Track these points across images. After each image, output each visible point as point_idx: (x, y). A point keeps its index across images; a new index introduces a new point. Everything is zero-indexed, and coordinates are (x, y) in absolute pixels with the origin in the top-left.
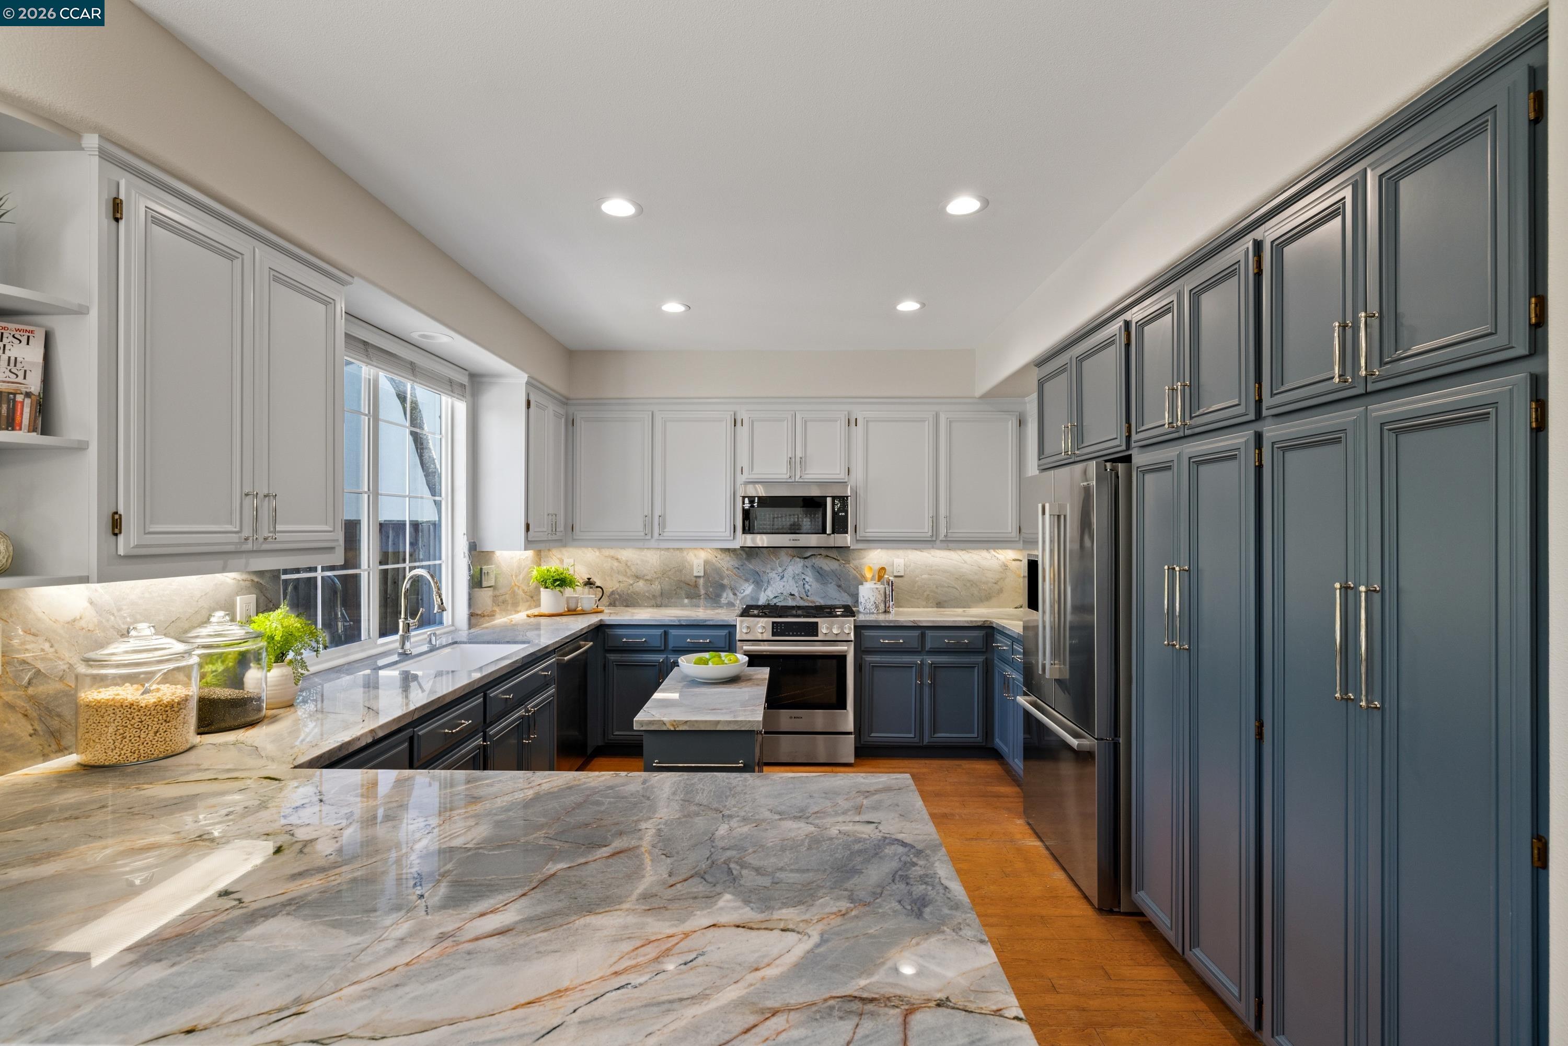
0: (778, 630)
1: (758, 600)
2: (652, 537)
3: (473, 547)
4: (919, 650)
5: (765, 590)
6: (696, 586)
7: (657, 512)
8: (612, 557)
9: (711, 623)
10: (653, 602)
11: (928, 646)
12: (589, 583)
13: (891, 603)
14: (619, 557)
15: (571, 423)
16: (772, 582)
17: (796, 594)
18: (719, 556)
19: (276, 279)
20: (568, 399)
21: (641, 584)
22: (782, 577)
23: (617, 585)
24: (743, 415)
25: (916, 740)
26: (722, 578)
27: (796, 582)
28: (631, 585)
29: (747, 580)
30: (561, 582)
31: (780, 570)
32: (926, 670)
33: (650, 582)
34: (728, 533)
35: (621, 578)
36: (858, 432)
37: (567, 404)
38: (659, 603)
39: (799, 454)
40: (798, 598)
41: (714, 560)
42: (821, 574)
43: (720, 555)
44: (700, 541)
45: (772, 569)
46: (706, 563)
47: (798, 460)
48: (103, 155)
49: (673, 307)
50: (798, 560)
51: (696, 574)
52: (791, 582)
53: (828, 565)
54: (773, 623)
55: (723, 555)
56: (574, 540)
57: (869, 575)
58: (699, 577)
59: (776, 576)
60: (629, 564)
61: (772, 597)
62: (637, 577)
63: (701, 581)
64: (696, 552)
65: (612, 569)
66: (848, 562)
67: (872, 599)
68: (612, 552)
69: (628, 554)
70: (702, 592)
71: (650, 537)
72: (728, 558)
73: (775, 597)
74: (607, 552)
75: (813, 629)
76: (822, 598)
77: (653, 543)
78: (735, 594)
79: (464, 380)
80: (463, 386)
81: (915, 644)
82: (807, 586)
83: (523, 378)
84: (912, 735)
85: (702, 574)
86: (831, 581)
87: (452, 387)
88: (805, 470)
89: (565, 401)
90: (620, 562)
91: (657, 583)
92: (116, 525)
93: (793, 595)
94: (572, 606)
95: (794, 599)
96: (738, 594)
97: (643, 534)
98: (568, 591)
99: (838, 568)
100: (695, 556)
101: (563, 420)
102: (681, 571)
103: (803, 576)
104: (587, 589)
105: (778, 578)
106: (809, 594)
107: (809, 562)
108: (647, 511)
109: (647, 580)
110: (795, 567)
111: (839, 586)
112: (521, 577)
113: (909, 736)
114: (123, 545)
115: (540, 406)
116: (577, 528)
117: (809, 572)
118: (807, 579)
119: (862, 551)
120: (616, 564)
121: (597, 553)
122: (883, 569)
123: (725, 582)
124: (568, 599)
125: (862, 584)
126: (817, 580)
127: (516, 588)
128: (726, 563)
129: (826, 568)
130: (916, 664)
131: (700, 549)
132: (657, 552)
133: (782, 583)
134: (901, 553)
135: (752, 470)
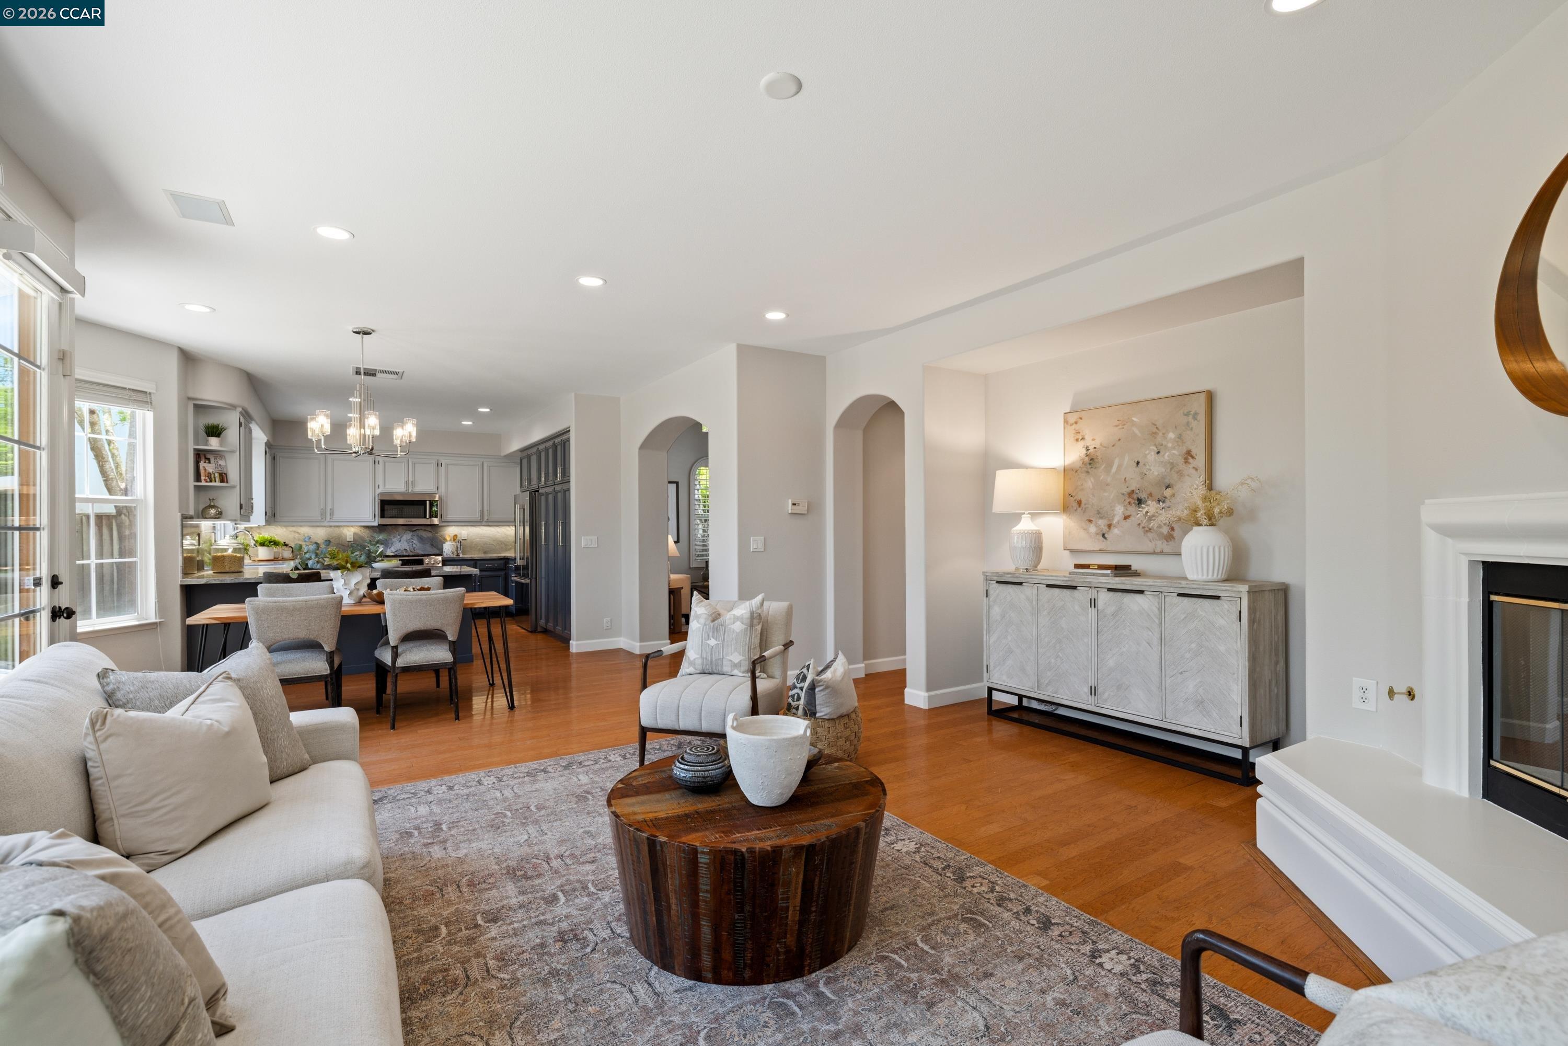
0: (403, 563)
2: (325, 520)
5: (390, 548)
7: (329, 507)
8: (295, 532)
12: (285, 544)
13: (460, 551)
14: (299, 531)
15: (273, 459)
16: (394, 544)
17: (412, 547)
20: (272, 446)
22: (400, 541)
24: (380, 458)
27: (408, 543)
30: (269, 543)
31: (399, 537)
34: (371, 518)
36: (443, 470)
37: (271, 448)
39: (411, 479)
40: (409, 551)
41: (360, 533)
42: (421, 539)
43: (363, 530)
44: (353, 522)
45: (394, 537)
46: (355, 534)
47: (410, 482)
48: (241, 413)
50: (410, 531)
51: (348, 540)
52: (405, 543)
53: (425, 534)
55: (365, 530)
56: (275, 521)
57: (448, 539)
59: (397, 540)
61: (394, 551)
64: (349, 528)
65: (295, 538)
66: (437, 533)
67: (451, 550)
68: (297, 528)
69: (305, 530)
71: (322, 520)
72: (368, 531)
73: (396, 551)
74: (294, 528)
75: (421, 562)
76: (425, 548)
77: (326, 524)
82: (414, 545)
83: (265, 438)
86: (427, 541)
88: (414, 487)
90: (300, 534)
93: (406, 550)
95: (407, 552)
97: (320, 518)
98: (274, 548)
99: (431, 535)
100: (348, 530)
101: (270, 458)
102: (339, 538)
103: (412, 540)
105: (398, 542)
106: (418, 547)
107: (415, 533)
108: (322, 506)
110: (408, 536)
111: (432, 545)
114: (242, 512)
116: (277, 515)
117: (415, 538)
118: (414, 542)
119: (446, 527)
120: (297, 535)
122: (456, 535)
125: (445, 541)
126: (420, 543)
128: (366, 534)
129: (425, 536)
131: (352, 526)
132: (325, 528)
133: (400, 544)
134: (465, 528)
135: (385, 486)
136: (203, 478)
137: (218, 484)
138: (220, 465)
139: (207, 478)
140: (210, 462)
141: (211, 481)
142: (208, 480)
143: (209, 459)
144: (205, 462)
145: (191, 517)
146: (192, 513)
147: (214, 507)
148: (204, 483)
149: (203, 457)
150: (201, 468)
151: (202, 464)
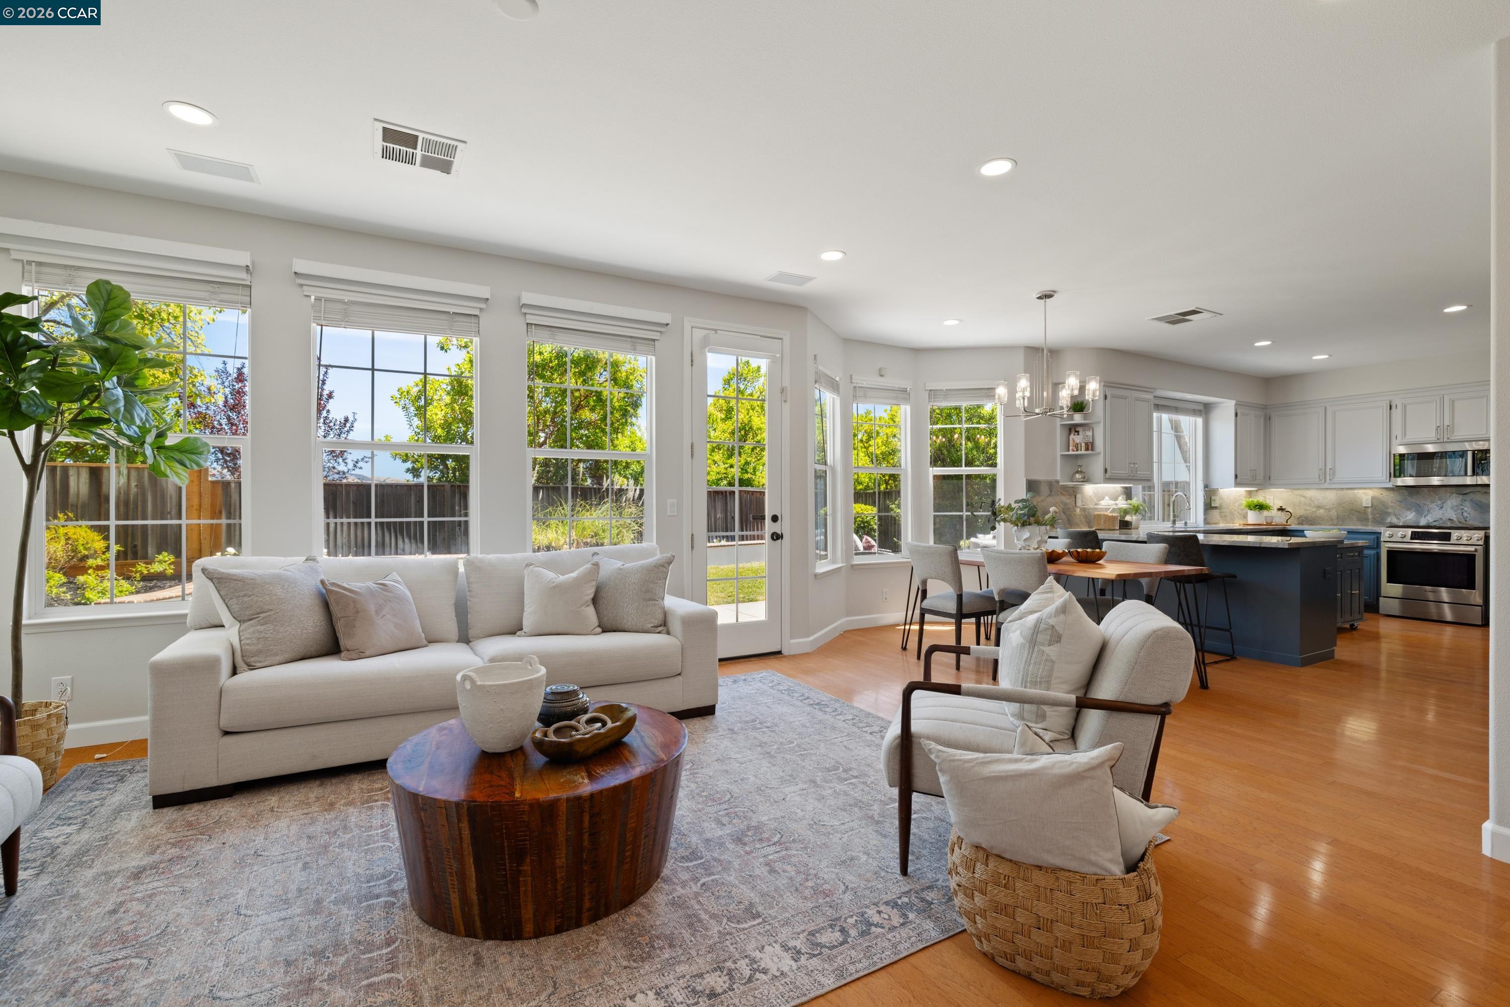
0: (1415, 536)
1: (1421, 520)
3: (1206, 486)
5: (1425, 516)
6: (1365, 513)
7: (1329, 466)
8: (1300, 495)
9: (1363, 531)
10: (1331, 523)
12: (1281, 509)
14: (1305, 495)
15: (1268, 419)
16: (1431, 511)
18: (1384, 494)
19: (1136, 400)
20: (1267, 407)
21: (1322, 511)
22: (1442, 508)
23: (1304, 512)
24: (1397, 401)
26: (1387, 508)
27: (1454, 511)
28: (1315, 512)
29: (1409, 509)
30: (1261, 507)
31: (1440, 502)
33: (1329, 510)
34: (1384, 478)
35: (1307, 508)
38: (1335, 523)
39: (1445, 423)
40: (1456, 522)
41: (1380, 496)
44: (1367, 484)
46: (1373, 498)
47: (1445, 427)
50: (1459, 495)
51: (1364, 505)
52: (1450, 511)
54: (1412, 532)
55: (1388, 493)
56: (1271, 485)
58: (1368, 507)
59: (1436, 506)
60: (1313, 499)
62: (1319, 507)
63: (1369, 510)
64: (1365, 491)
68: (1300, 492)
69: (1311, 493)
70: (1370, 517)
71: (1322, 482)
72: (1392, 495)
73: (1434, 521)
74: (1297, 492)
75: (1447, 537)
77: (1326, 486)
78: (1398, 519)
79: (1201, 407)
80: (1200, 411)
83: (1232, 403)
85: (1370, 505)
87: (1195, 412)
88: (1453, 433)
89: (1264, 408)
90: (1308, 498)
91: (1334, 511)
92: (1106, 471)
94: (1269, 521)
95: (1453, 521)
96: (1401, 518)
97: (1320, 480)
98: (1266, 513)
100: (1364, 493)
101: (1262, 419)
102: (1352, 503)
103: (1461, 507)
104: (1280, 512)
105: (1438, 508)
106: (1466, 519)
108: (1322, 466)
109: (1326, 509)
110: (1456, 499)
112: (1237, 505)
114: (1107, 475)
115: (1243, 415)
116: (1272, 477)
117: (1466, 504)
118: (1464, 509)
120: (1303, 499)
121: (1290, 493)
123: (1390, 510)
124: (1266, 517)
126: (1475, 510)
127: (1234, 511)
128: (1389, 498)
131: (1370, 489)
132: (1335, 492)
133: (1440, 512)
135: (1405, 436)
137: (1083, 452)
145: (1058, 482)
146: (1058, 478)
147: (1081, 472)
148: (1071, 453)
149: (1073, 431)
150: (1071, 440)
151: (1072, 436)
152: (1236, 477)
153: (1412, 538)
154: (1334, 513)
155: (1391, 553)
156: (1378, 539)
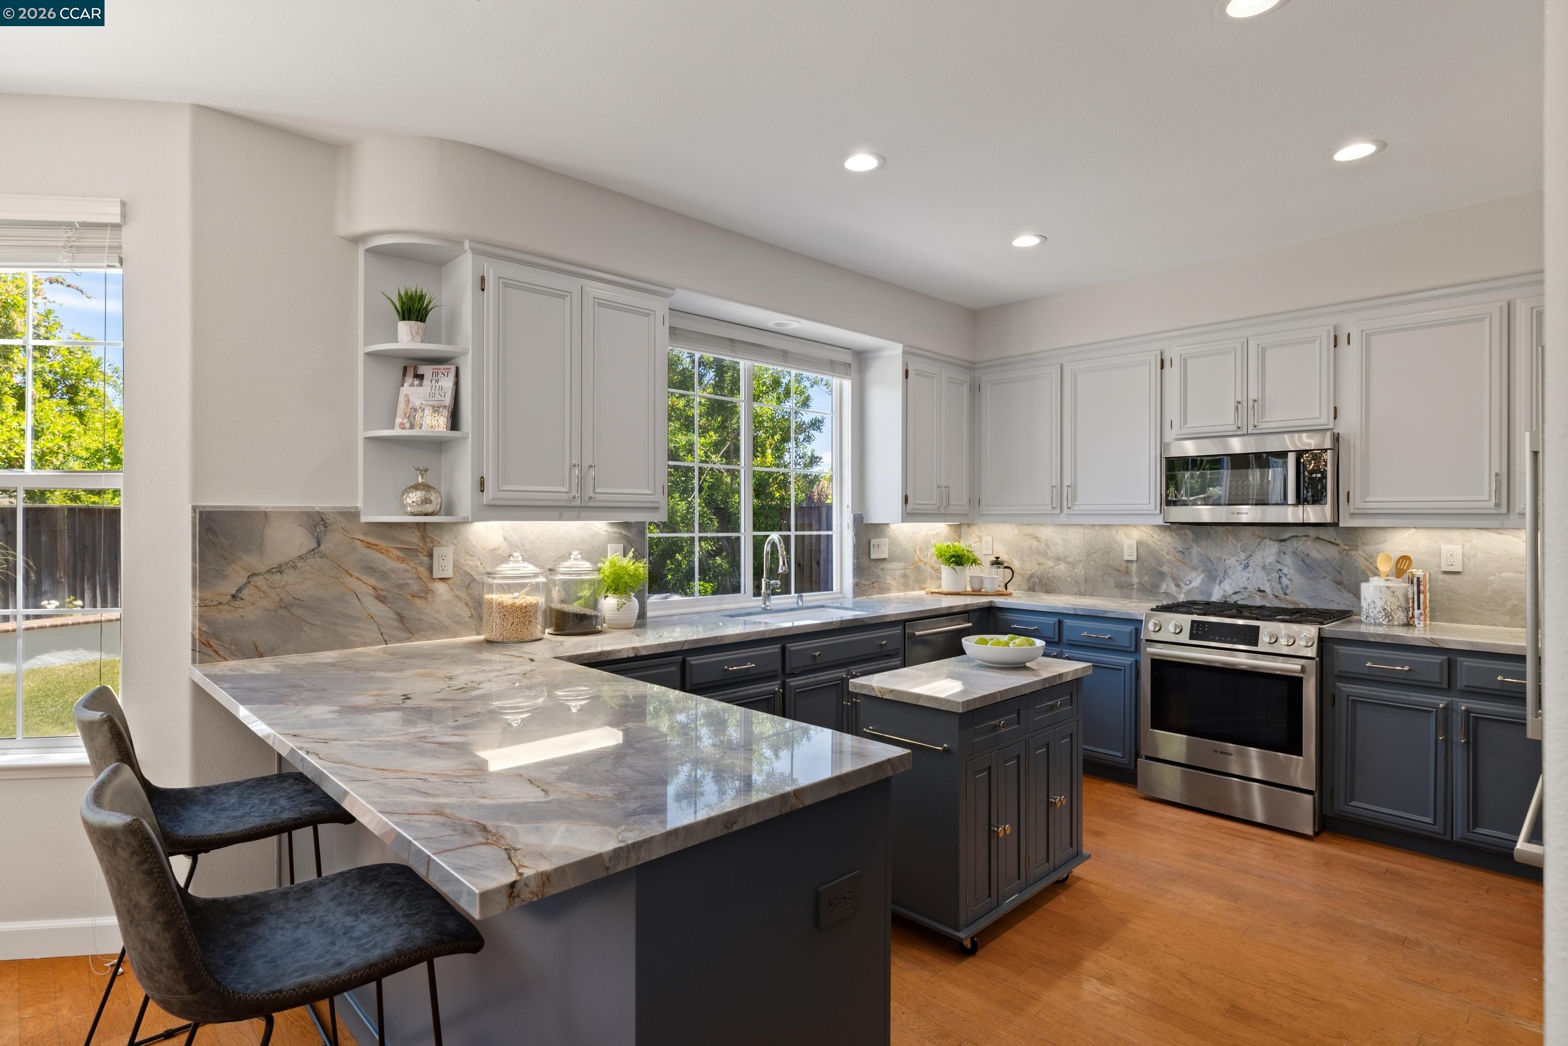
0: (1199, 631)
1: (1210, 594)
2: (1061, 511)
3: (859, 518)
4: (1449, 686)
5: (1220, 582)
6: (1127, 572)
7: (1067, 482)
8: (1031, 536)
9: (1112, 615)
11: (1462, 681)
12: (997, 563)
13: (1417, 612)
14: (1038, 535)
15: (975, 389)
16: (1230, 573)
17: (1268, 591)
18: (1156, 536)
19: (600, 305)
20: (973, 363)
21: (1062, 566)
22: (1247, 566)
23: (1037, 568)
24: (1174, 353)
25: (1439, 828)
26: (1160, 564)
27: (1268, 574)
28: (1052, 568)
29: (1195, 568)
30: (958, 560)
31: (1243, 556)
32: (1458, 722)
33: (1073, 565)
34: (1152, 506)
35: (1041, 560)
37: (973, 369)
38: (1083, 590)
39: (1253, 395)
40: (1271, 596)
41: (1149, 541)
42: (1307, 566)
44: (1130, 516)
45: (1231, 555)
46: (1139, 544)
47: (1251, 403)
48: (475, 251)
49: (1027, 241)
50: (1272, 543)
51: (1126, 558)
52: (1260, 574)
53: (1320, 552)
54: (1193, 622)
55: (1163, 535)
56: (981, 515)
57: (1384, 566)
58: (1131, 561)
59: (1237, 564)
60: (1049, 543)
61: (1231, 592)
62: (1058, 559)
63: (1134, 567)
64: (1127, 530)
65: (1031, 548)
66: (1356, 548)
67: (1380, 604)
68: (1030, 530)
69: (1047, 533)
70: (1136, 580)
71: (1058, 512)
72: (1167, 539)
73: (1236, 593)
74: (1024, 530)
75: (1251, 636)
76: (1309, 598)
77: (1064, 519)
78: (1178, 586)
79: (847, 358)
80: (850, 365)
81: (1434, 676)
82: (1285, 580)
83: (896, 350)
84: (1429, 820)
85: (1135, 558)
86: (1324, 574)
87: (833, 366)
88: (1263, 416)
89: (971, 367)
90: (1039, 541)
91: (1080, 567)
92: (482, 485)
93: (1263, 591)
94: (977, 587)
95: (1264, 597)
96: (1182, 585)
97: (1049, 507)
98: (970, 571)
99: (1337, 556)
100: (1126, 535)
101: (966, 388)
102: (1108, 553)
103: (1279, 566)
104: (994, 569)
105: (1240, 568)
106: (1288, 591)
107: (1288, 546)
108: (1054, 477)
109: (1068, 563)
110: (1269, 552)
111: (1339, 583)
113: (1424, 820)
115: (919, 374)
116: (985, 502)
117: (1288, 560)
118: (1285, 570)
119: (1381, 532)
120: (1035, 543)
121: (1016, 531)
122: (1405, 558)
123: (1165, 569)
124: (972, 578)
125: (1367, 581)
126: (1302, 573)
127: (922, 565)
128: (1165, 543)
129: (1314, 554)
130: (1437, 708)
131: (1135, 526)
132: (1082, 530)
133: (1246, 574)
134: (1456, 535)
135: (1185, 422)
136: (398, 420)
137: (426, 432)
138: (441, 388)
139: (405, 421)
140: (421, 385)
141: (412, 427)
142: (408, 425)
143: (420, 377)
144: (412, 385)
145: (352, 515)
146: (360, 505)
147: (426, 487)
148: (397, 432)
149: (410, 373)
150: (402, 398)
151: (406, 389)
152: (906, 500)
153: (1192, 637)
154: (1080, 571)
155: (1159, 665)
156: (1137, 632)
